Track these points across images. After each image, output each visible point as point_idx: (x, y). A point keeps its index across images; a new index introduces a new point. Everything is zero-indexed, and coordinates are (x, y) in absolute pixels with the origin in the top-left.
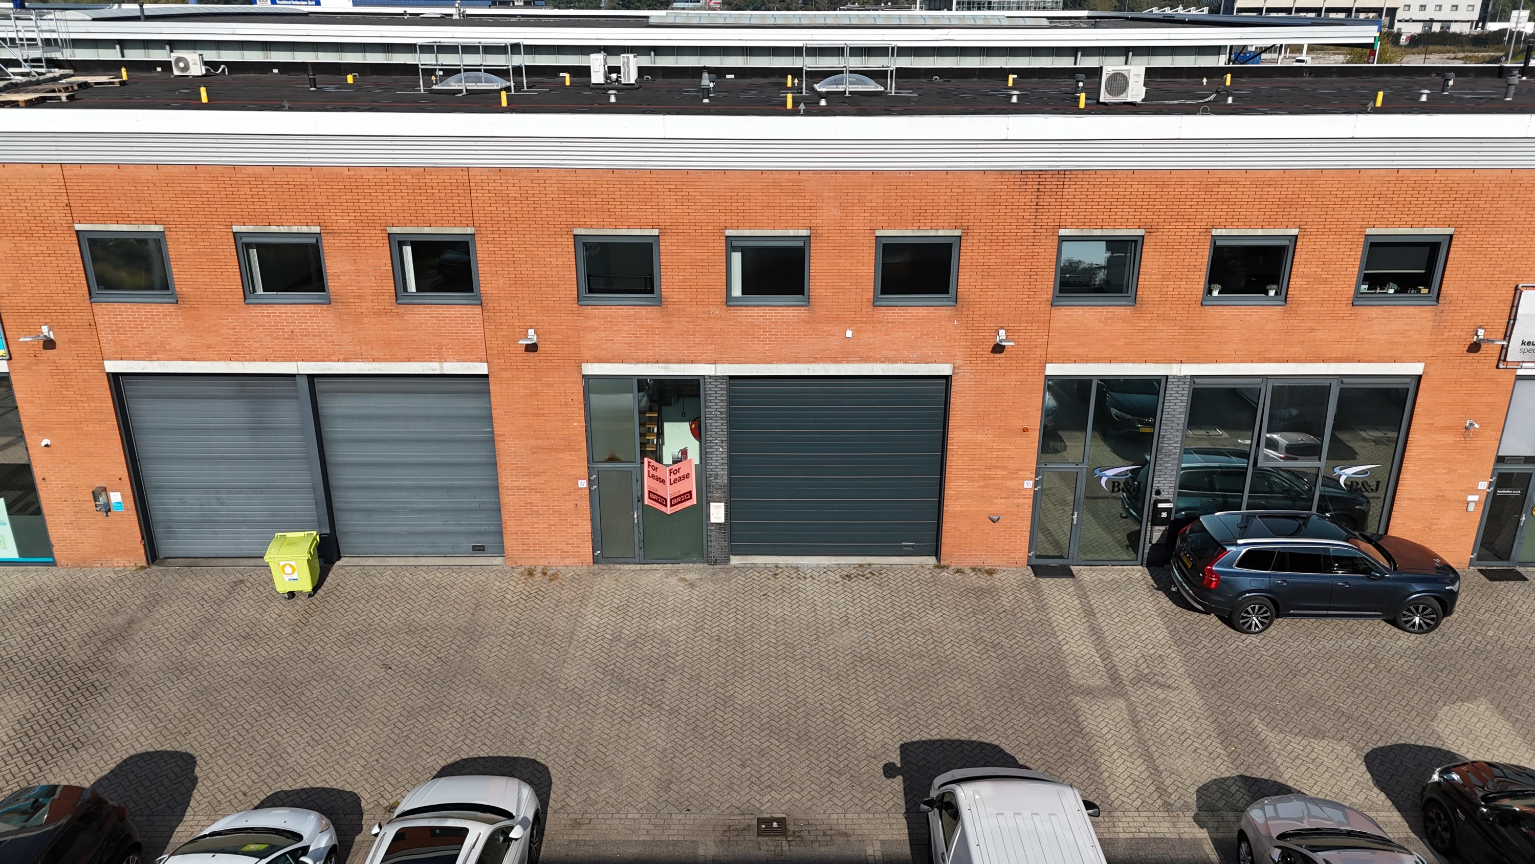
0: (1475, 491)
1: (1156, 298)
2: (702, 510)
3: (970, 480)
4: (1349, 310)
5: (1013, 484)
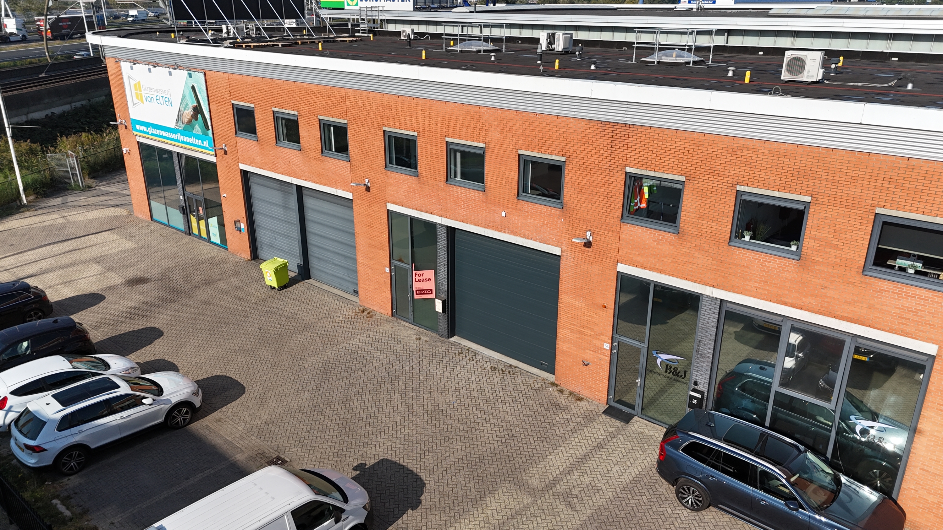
1: (694, 231)
4: (859, 278)
5: (598, 343)
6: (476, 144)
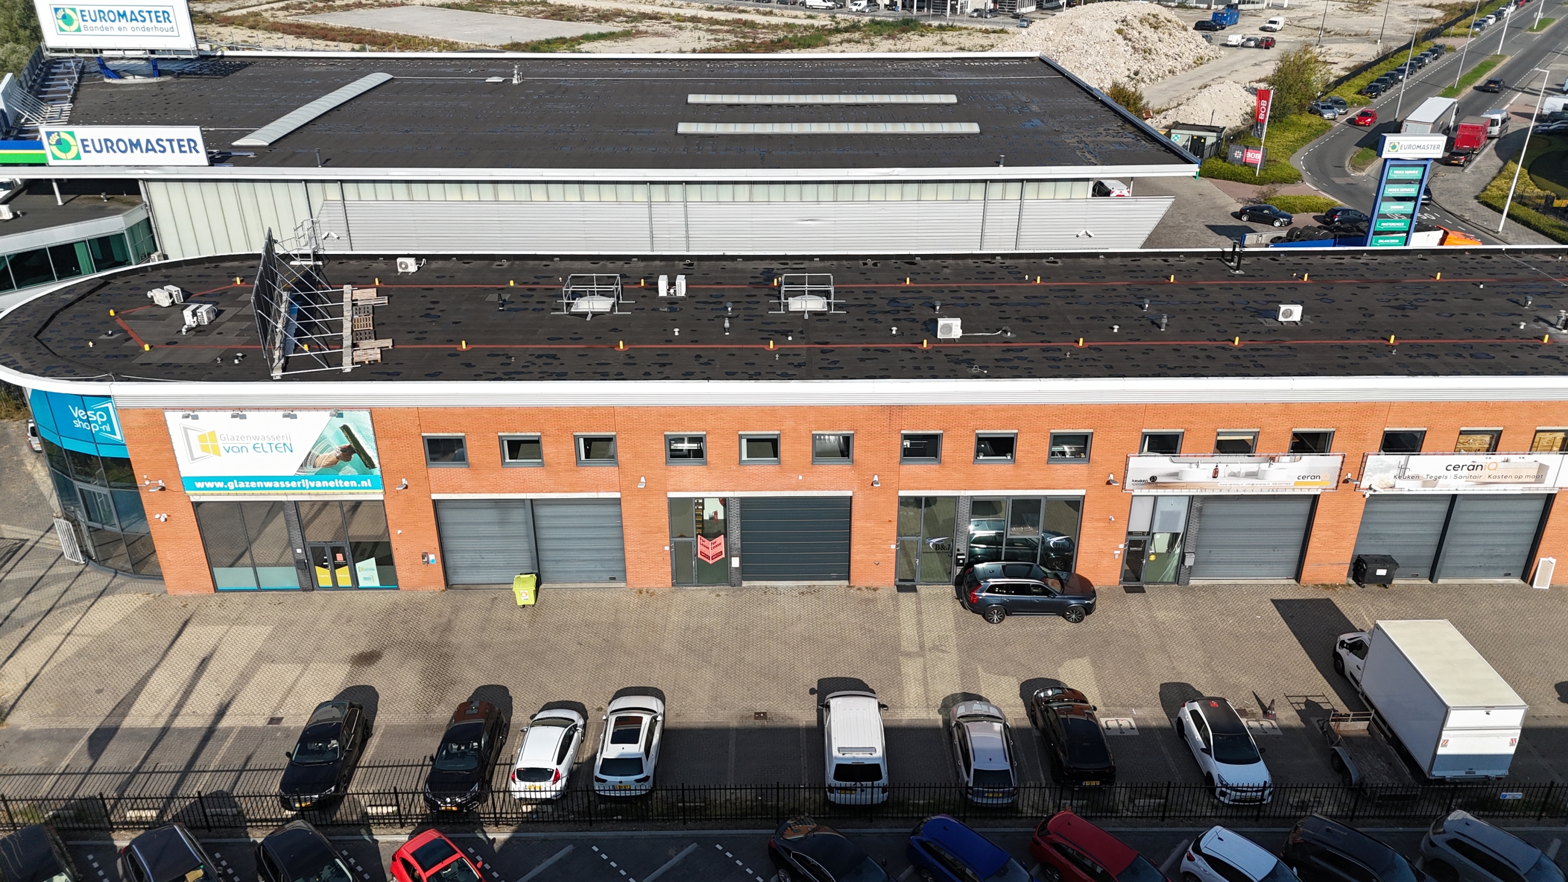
0: (1119, 549)
1: (951, 460)
2: (726, 561)
3: (864, 545)
4: (1046, 466)
5: (885, 547)
6: (771, 432)
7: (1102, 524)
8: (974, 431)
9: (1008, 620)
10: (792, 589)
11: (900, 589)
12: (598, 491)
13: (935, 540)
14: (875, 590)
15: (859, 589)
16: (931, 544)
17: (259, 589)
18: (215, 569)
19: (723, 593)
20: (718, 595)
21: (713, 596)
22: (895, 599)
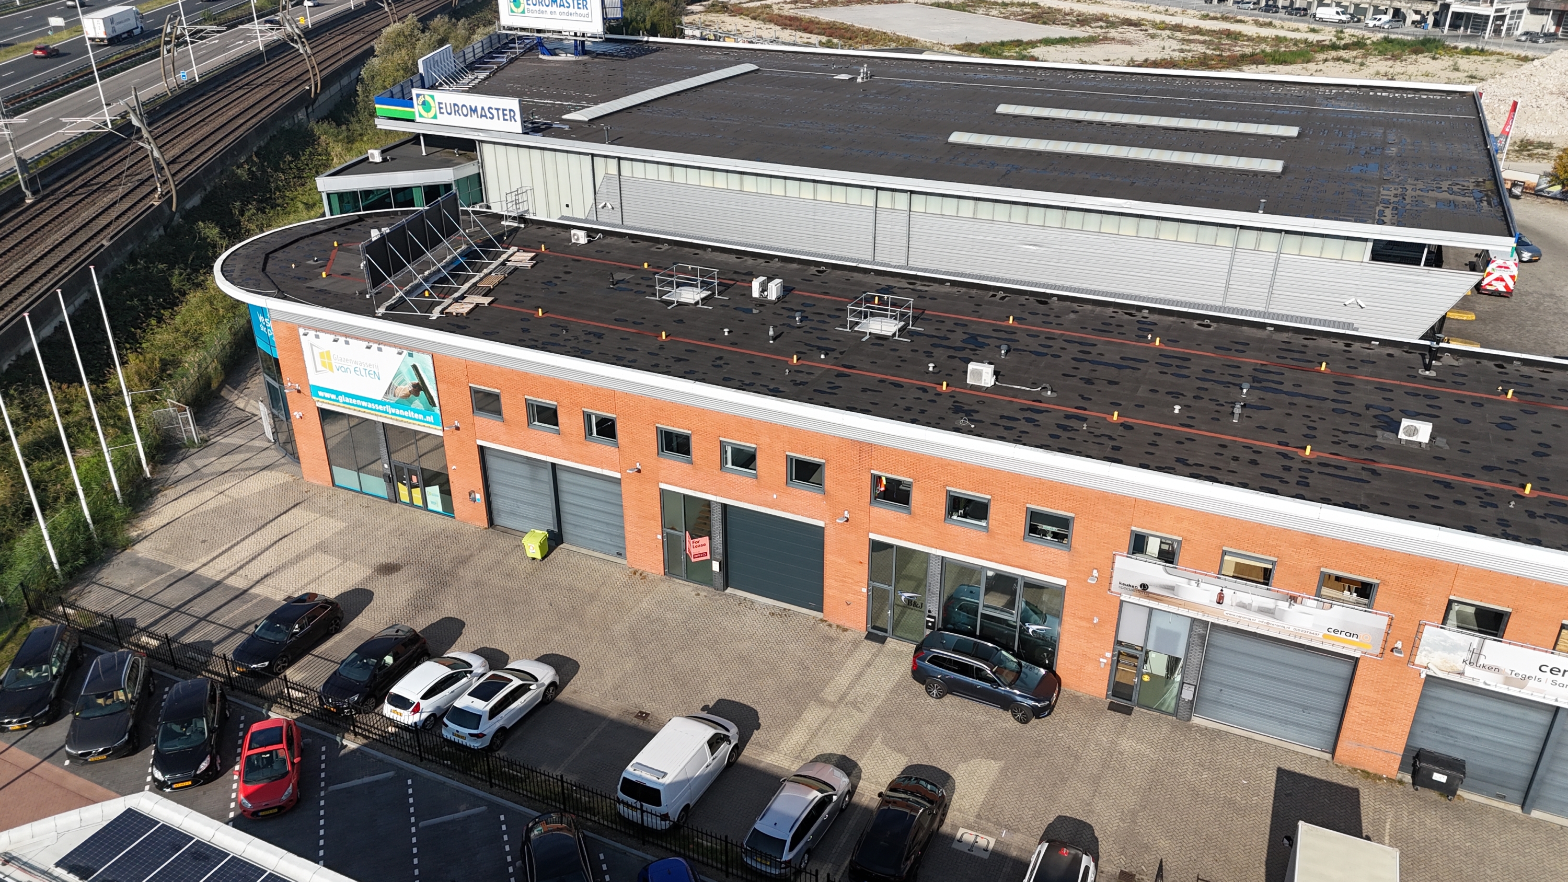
0: (1106, 658)
1: (920, 511)
3: (836, 581)
4: (1022, 541)
5: (857, 588)
6: (748, 445)
7: (1084, 624)
8: (944, 487)
9: (949, 699)
10: (767, 607)
11: (869, 637)
12: (602, 468)
13: (907, 595)
14: (845, 630)
15: (830, 625)
16: (903, 598)
17: (361, 492)
18: (334, 468)
19: (703, 594)
20: (698, 595)
21: (694, 593)
22: (856, 644)
